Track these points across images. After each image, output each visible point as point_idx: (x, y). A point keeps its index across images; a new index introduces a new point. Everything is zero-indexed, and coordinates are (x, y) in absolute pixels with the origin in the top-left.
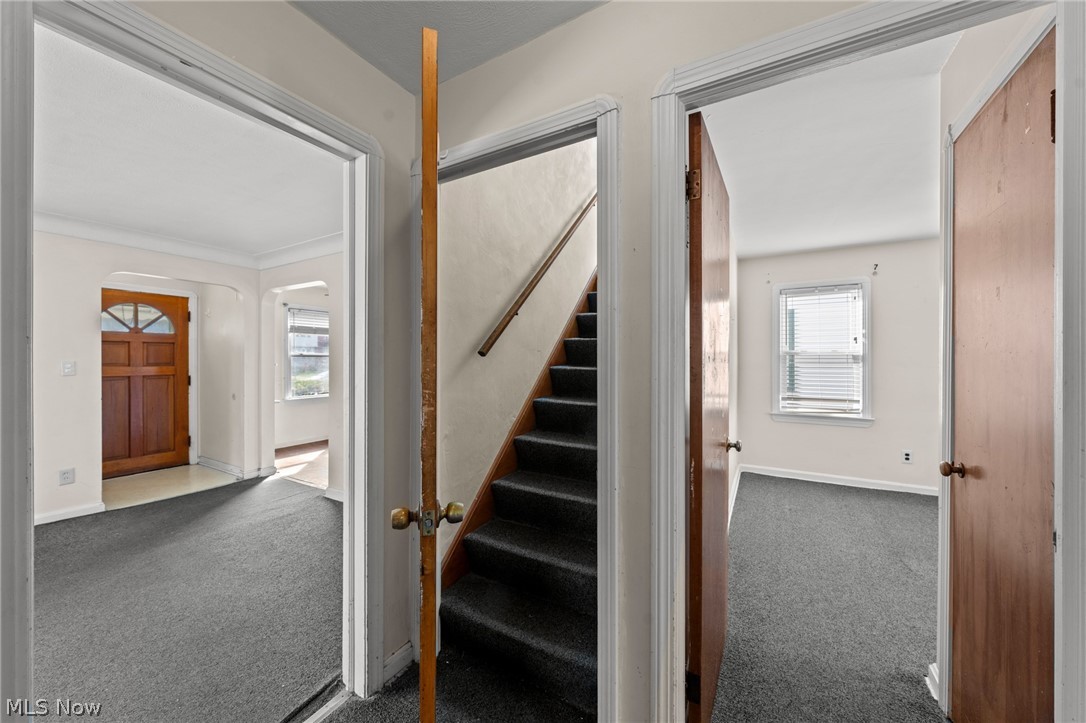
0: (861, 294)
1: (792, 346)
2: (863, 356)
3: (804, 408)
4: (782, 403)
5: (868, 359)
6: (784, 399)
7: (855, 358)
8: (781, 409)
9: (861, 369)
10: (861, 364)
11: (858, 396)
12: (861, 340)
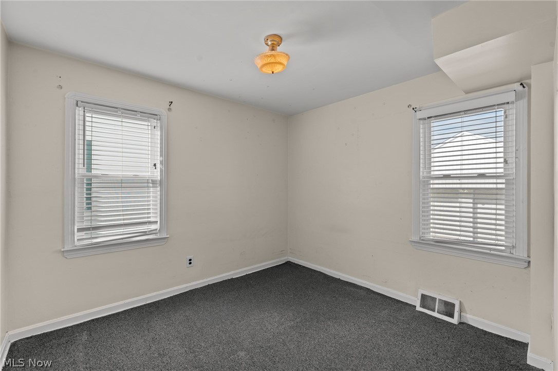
0: (159, 125)
1: (89, 169)
2: (161, 181)
3: (104, 236)
4: (78, 235)
5: (164, 184)
6: (80, 230)
7: (154, 182)
8: (77, 243)
9: (159, 193)
10: (159, 189)
11: (156, 217)
12: (158, 166)
